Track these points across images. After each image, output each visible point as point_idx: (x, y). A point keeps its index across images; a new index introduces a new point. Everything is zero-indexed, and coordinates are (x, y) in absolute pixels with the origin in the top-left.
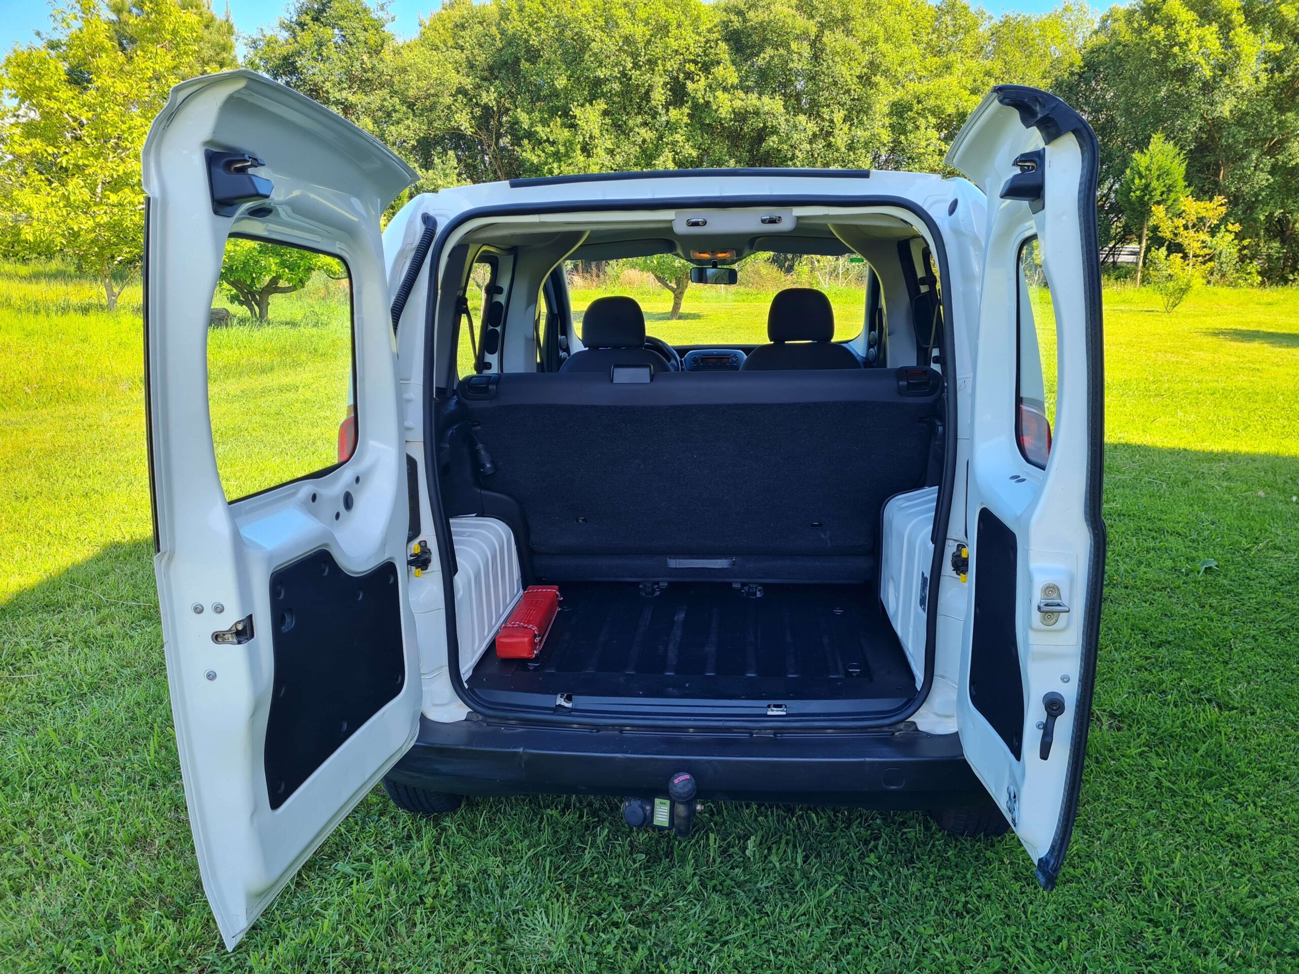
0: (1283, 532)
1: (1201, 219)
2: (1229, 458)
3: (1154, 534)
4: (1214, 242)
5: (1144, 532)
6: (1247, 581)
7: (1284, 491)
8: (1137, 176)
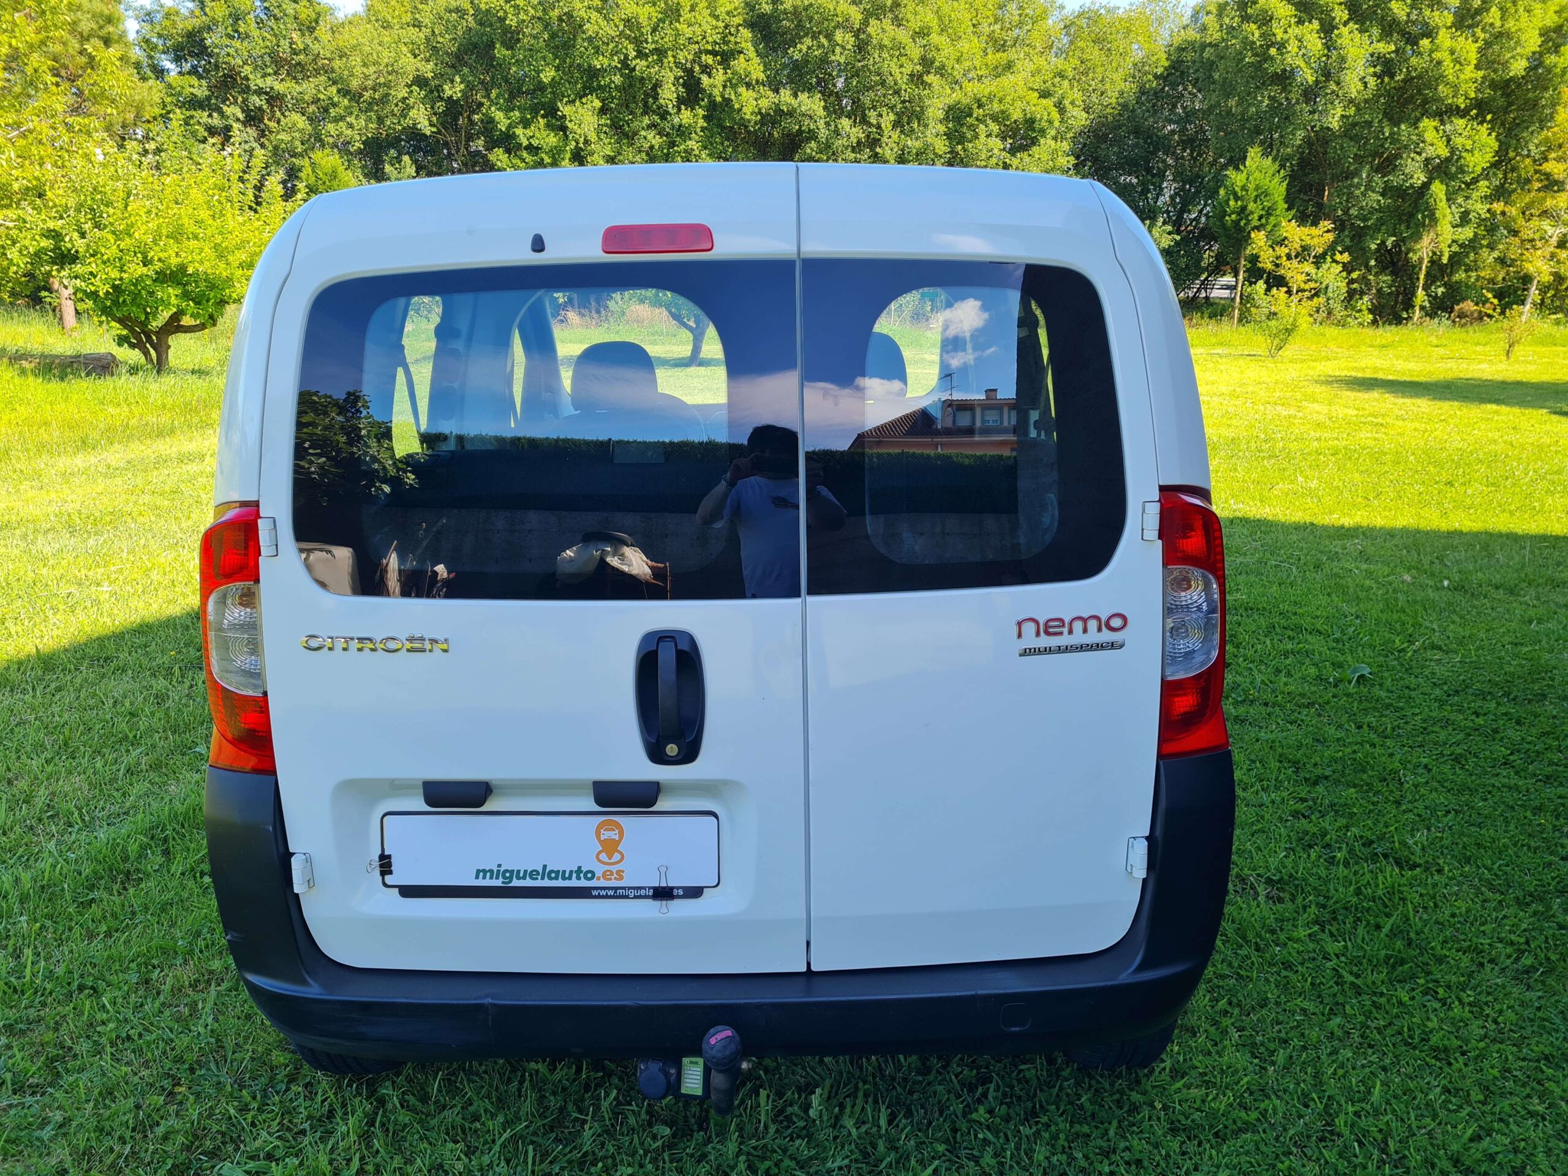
0: (1439, 626)
1: (1305, 248)
2: (1364, 534)
3: (1291, 633)
4: (1320, 274)
5: (1278, 630)
6: (1407, 691)
7: (1433, 575)
8: (1231, 197)
